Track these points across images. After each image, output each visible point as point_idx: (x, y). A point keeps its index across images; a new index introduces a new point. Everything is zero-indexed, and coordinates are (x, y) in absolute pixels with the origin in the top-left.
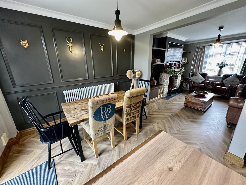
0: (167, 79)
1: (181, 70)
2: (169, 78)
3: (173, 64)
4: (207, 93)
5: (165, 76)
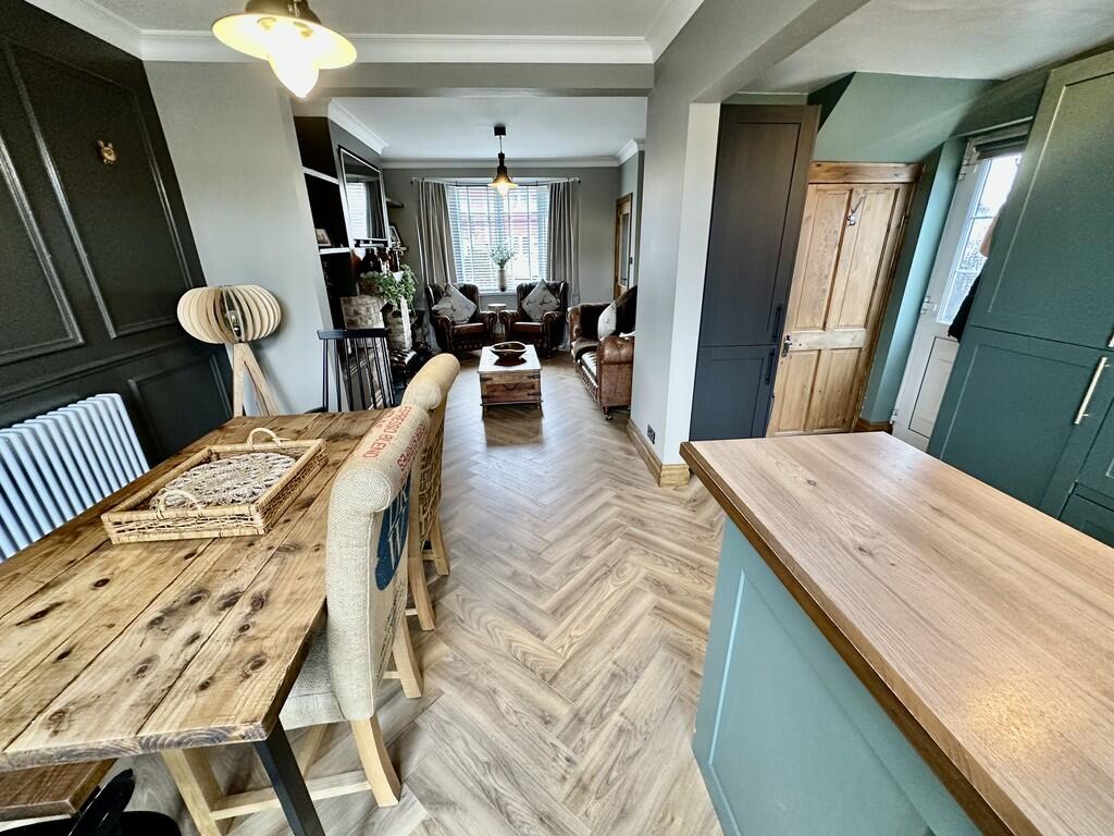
2: (380, 315)
4: (524, 348)
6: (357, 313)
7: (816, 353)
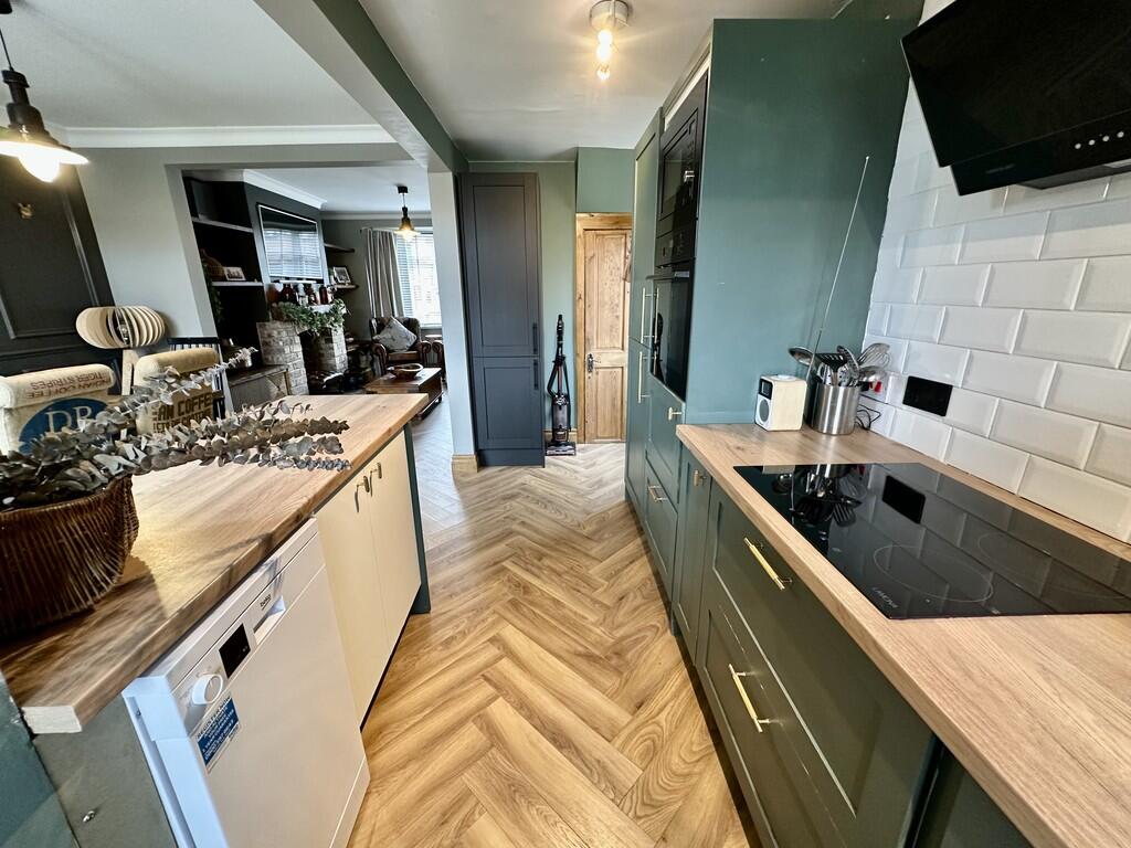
0: (292, 342)
1: (335, 310)
2: (298, 340)
3: (301, 287)
4: (419, 367)
5: (279, 333)
6: (270, 336)
7: (620, 370)
